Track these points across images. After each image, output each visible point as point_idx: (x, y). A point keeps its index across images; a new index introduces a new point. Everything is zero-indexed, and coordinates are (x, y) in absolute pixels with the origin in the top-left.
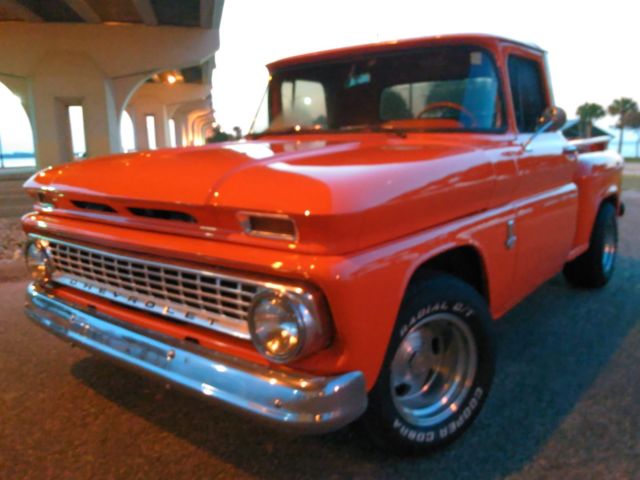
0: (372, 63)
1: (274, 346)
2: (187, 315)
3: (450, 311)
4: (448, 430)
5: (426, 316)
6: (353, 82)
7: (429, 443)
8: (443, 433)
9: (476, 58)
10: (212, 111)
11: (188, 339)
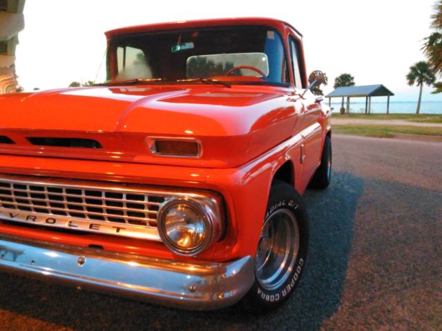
0: (195, 35)
1: (185, 242)
2: (91, 226)
3: (286, 207)
4: (287, 291)
5: (274, 211)
6: (179, 48)
7: (278, 301)
8: (284, 293)
9: (271, 35)
10: (15, 77)
11: (91, 246)
